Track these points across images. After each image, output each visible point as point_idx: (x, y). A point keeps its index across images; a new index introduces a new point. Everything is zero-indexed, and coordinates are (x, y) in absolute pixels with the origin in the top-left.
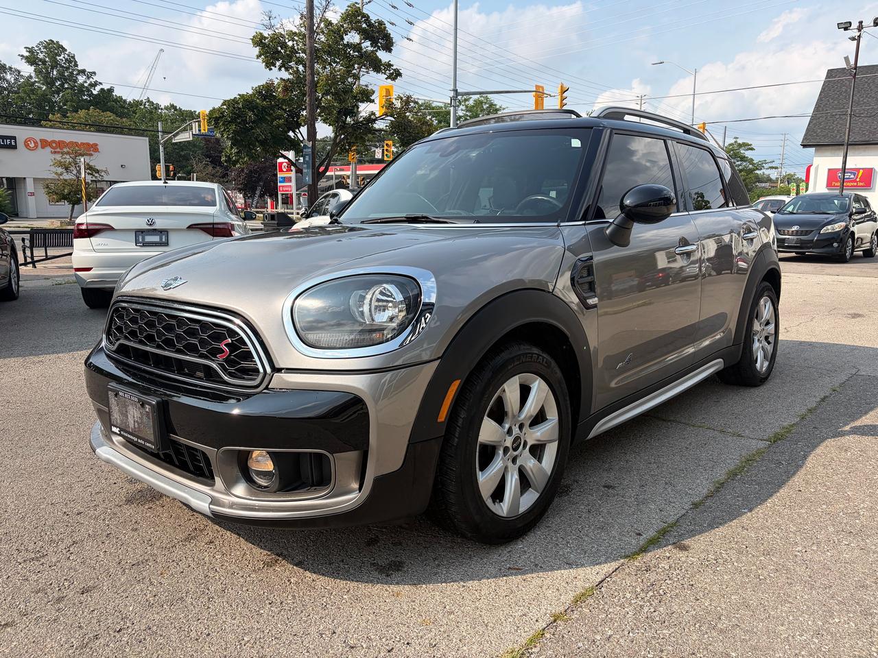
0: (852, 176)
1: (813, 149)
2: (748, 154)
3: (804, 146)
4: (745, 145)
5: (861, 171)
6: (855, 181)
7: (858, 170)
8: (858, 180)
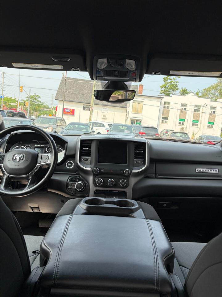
0: (69, 111)
1: (58, 101)
2: (39, 99)
3: (56, 100)
4: (38, 96)
5: (72, 110)
6: (70, 113)
7: (71, 109)
8: (71, 112)
